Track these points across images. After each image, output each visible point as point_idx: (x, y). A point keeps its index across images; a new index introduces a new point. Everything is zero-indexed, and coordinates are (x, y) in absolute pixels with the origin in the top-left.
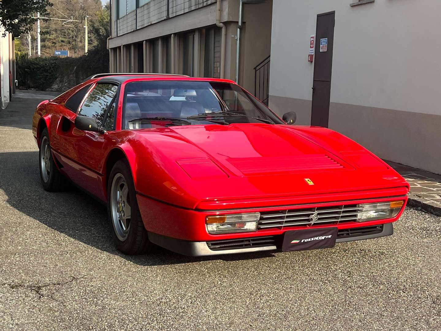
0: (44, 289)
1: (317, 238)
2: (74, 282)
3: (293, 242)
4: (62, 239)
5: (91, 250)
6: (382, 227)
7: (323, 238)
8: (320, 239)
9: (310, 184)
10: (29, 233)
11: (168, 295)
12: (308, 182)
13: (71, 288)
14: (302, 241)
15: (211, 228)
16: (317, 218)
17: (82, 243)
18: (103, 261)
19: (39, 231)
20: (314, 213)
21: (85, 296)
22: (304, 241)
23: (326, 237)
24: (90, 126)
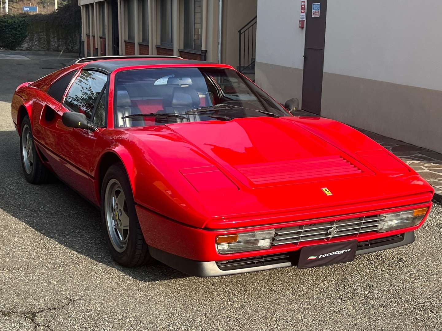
0: (39, 315)
1: (335, 253)
2: (71, 306)
3: (310, 258)
4: (53, 247)
5: (86, 262)
6: (403, 235)
7: (342, 252)
8: (339, 253)
9: (328, 195)
10: (16, 239)
12: (326, 192)
13: (68, 313)
14: (320, 257)
16: (336, 232)
17: (74, 252)
18: (99, 275)
19: (26, 236)
20: (333, 226)
21: (85, 325)
22: (322, 256)
23: (345, 251)
24: (79, 123)
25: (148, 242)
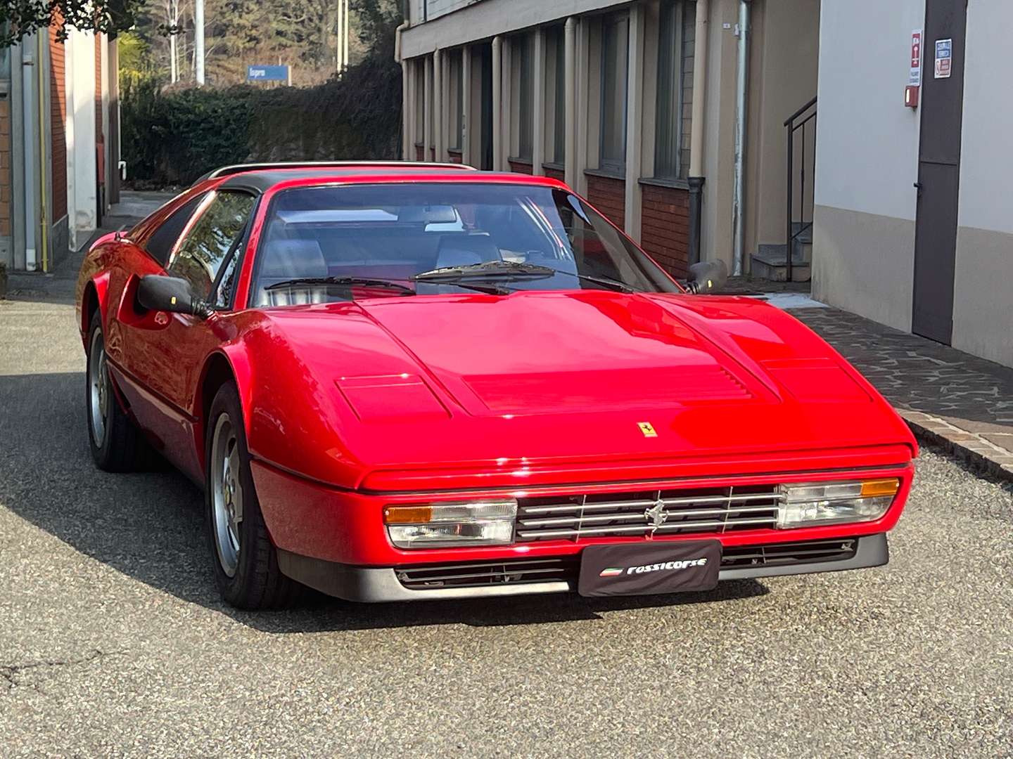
0: (24, 671)
1: (668, 566)
2: (96, 661)
3: (606, 572)
4: (101, 576)
5: (161, 600)
6: (855, 546)
7: (684, 565)
8: (675, 566)
9: (647, 436)
10: (25, 561)
11: (300, 690)
12: (644, 431)
13: (86, 671)
14: (630, 571)
15: (399, 535)
16: (664, 517)
17: (144, 585)
18: (180, 621)
19: (52, 558)
20: (654, 503)
21: (112, 688)
22: (634, 571)
23: (689, 562)
24: (174, 301)
25: (279, 543)
